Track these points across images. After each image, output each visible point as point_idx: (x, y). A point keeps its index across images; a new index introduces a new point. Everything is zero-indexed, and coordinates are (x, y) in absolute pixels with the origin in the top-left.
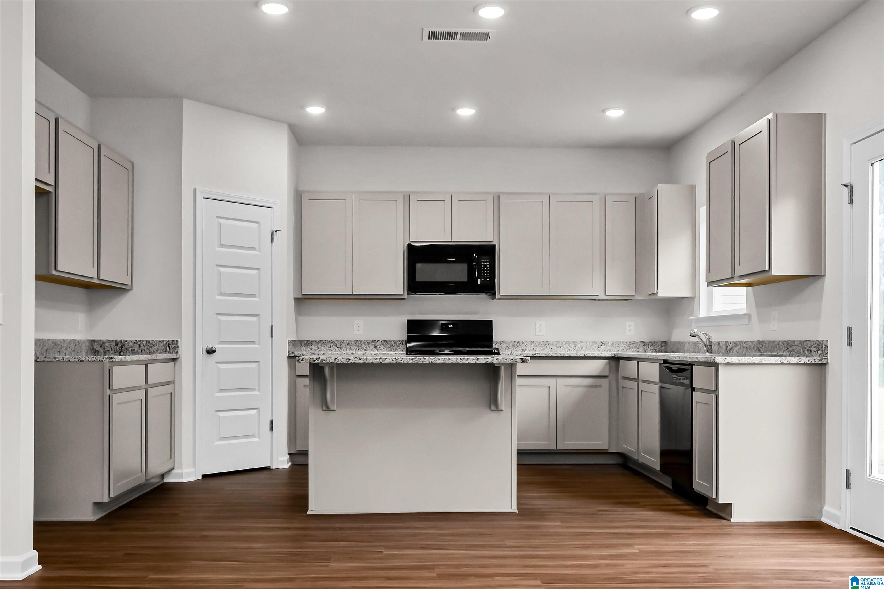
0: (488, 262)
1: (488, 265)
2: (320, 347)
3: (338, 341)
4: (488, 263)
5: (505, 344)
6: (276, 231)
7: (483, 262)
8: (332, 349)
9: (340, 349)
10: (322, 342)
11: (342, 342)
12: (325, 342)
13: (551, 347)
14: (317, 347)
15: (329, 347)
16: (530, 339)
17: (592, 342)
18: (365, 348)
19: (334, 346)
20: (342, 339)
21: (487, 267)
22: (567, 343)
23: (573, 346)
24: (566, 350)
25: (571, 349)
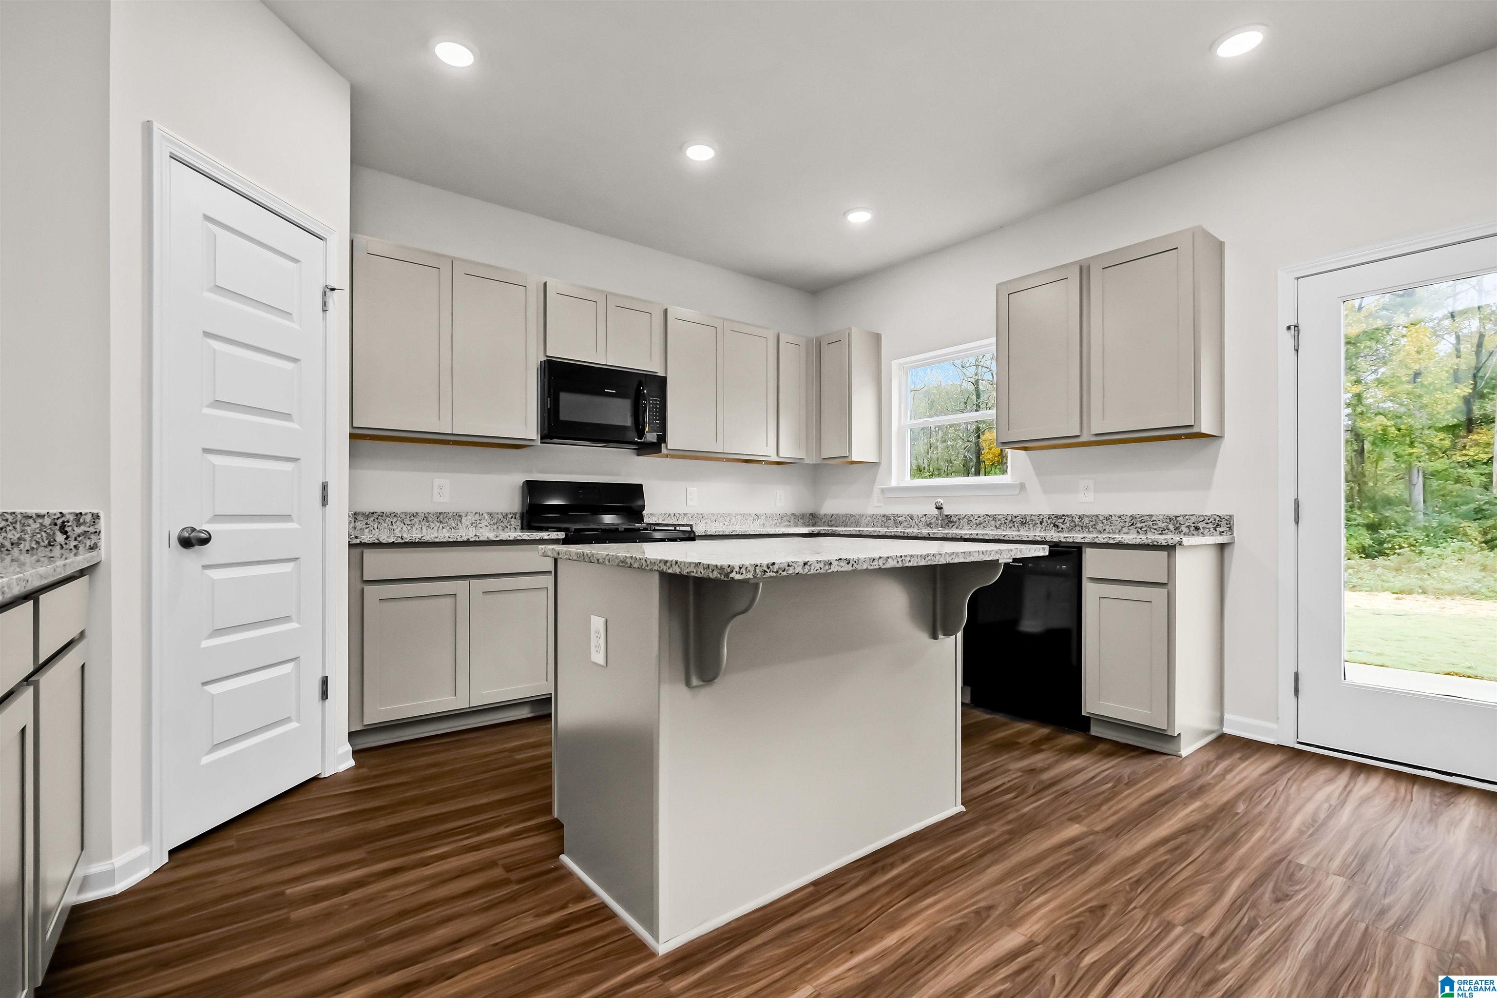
0: (658, 400)
1: (658, 404)
2: (372, 524)
3: (406, 513)
4: (658, 402)
5: (654, 518)
6: (333, 289)
7: (651, 400)
8: (395, 527)
9: (409, 527)
10: (376, 516)
11: (415, 515)
12: (382, 516)
13: (706, 521)
14: (366, 524)
15: (390, 523)
16: (682, 512)
17: (747, 515)
18: (454, 525)
19: (398, 523)
20: (414, 512)
21: (656, 408)
22: (722, 515)
23: (728, 519)
24: (721, 524)
25: (726, 523)
